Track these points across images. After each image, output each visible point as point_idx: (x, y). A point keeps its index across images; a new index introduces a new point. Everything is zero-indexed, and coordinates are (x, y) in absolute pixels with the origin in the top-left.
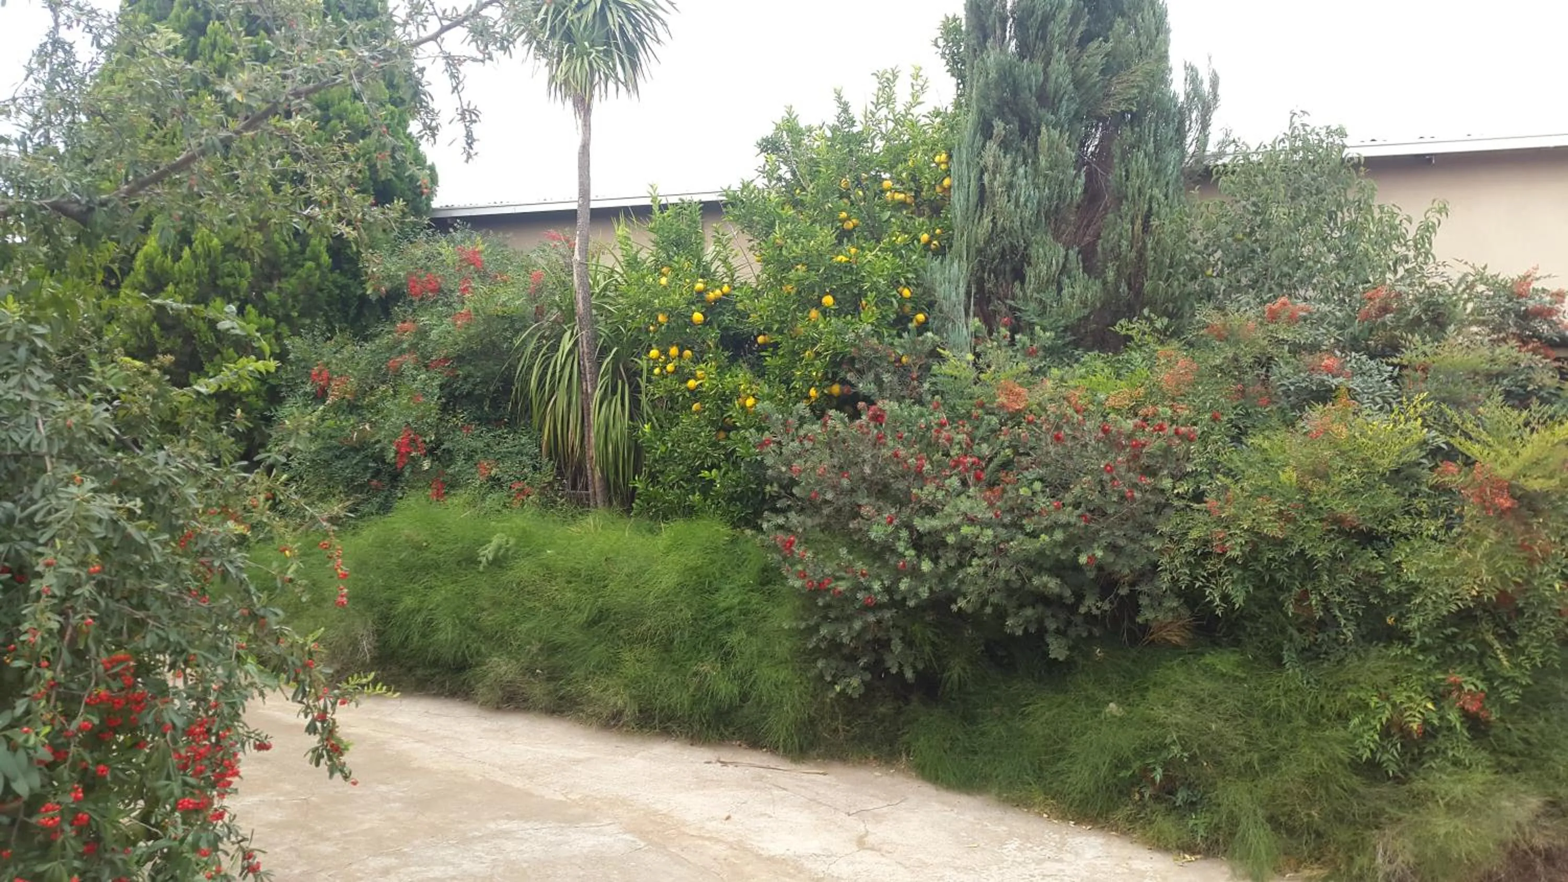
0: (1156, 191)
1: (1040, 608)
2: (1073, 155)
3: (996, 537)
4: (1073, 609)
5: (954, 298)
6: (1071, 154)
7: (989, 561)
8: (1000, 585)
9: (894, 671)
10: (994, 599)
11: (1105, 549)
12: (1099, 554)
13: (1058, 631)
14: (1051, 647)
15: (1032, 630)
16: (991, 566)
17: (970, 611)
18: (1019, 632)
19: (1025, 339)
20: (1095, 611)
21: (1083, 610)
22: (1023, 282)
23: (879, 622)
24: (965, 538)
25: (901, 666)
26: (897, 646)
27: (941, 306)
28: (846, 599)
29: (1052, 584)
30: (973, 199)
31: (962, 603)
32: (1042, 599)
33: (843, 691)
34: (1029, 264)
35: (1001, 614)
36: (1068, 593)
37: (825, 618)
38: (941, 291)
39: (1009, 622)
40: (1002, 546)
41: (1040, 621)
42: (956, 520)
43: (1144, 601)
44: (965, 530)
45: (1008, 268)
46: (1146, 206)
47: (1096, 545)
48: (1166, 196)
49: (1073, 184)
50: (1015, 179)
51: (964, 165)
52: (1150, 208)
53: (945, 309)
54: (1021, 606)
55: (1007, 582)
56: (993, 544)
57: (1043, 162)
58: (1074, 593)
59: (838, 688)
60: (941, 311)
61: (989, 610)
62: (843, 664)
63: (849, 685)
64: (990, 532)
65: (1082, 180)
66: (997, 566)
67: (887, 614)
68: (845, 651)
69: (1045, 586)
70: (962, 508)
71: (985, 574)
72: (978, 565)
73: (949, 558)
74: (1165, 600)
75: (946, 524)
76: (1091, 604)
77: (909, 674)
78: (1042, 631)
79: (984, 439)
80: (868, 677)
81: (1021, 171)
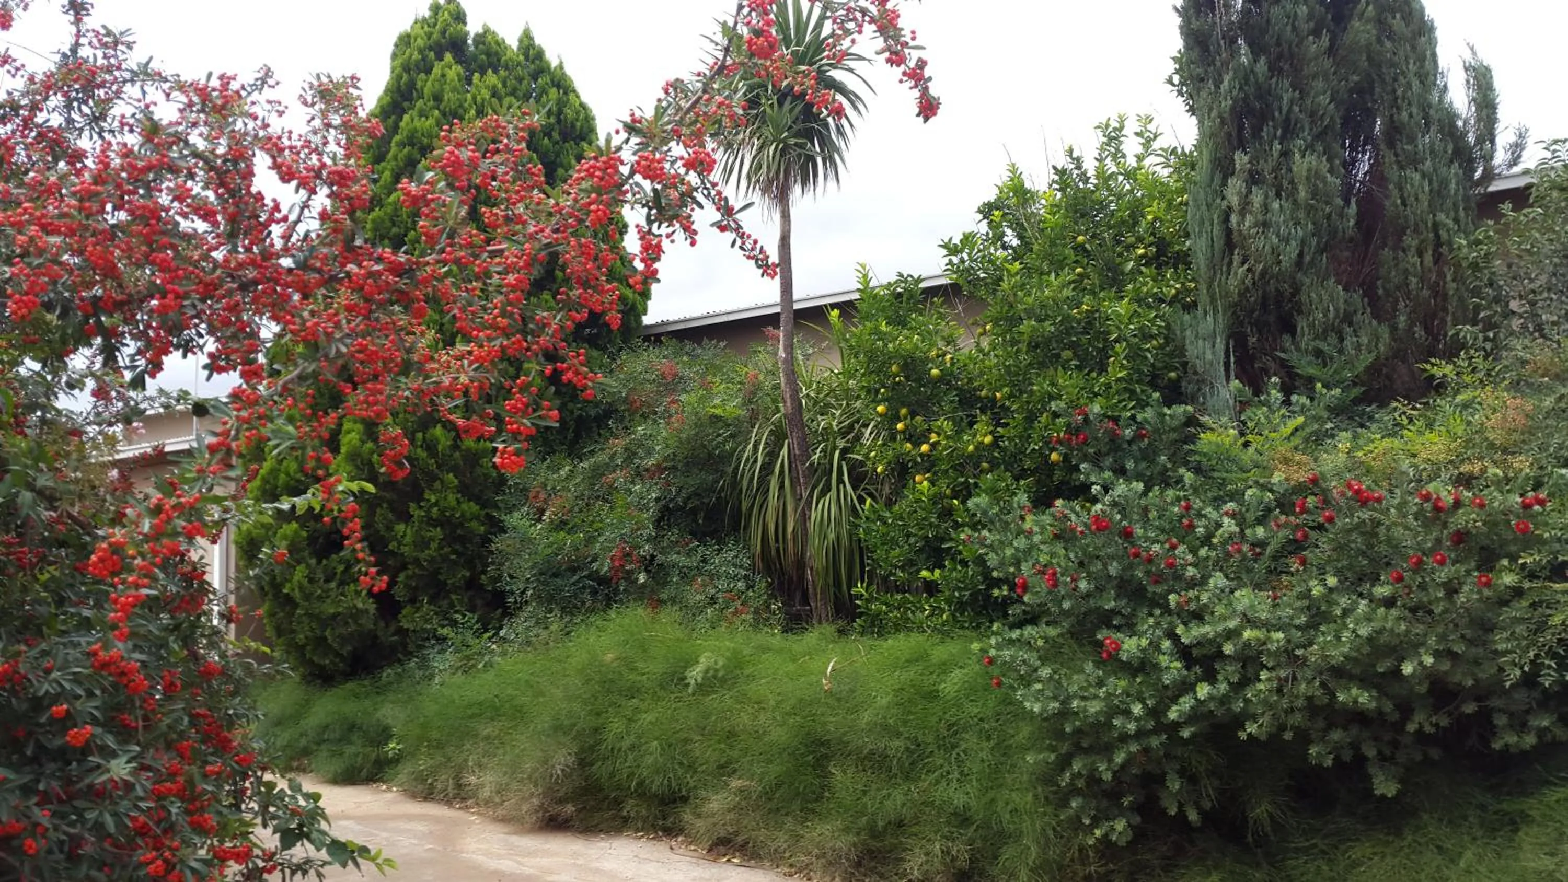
0: (1441, 217)
1: (1354, 730)
2: (1338, 181)
3: (1289, 641)
4: (1399, 727)
5: (1209, 356)
6: (1334, 181)
7: (1283, 674)
8: (1300, 703)
9: (1173, 811)
10: (1297, 719)
11: (1437, 654)
12: (1429, 660)
13: (1383, 758)
14: (1376, 781)
15: (1347, 756)
16: (1286, 680)
17: (1263, 738)
18: (1328, 762)
19: (1304, 400)
20: (1428, 729)
21: (1411, 727)
22: (1293, 333)
23: (1146, 751)
24: (1247, 644)
25: (1181, 805)
26: (1174, 784)
27: (1194, 366)
28: (1102, 725)
29: (1364, 698)
30: (1219, 244)
31: (1252, 728)
32: (1358, 717)
33: (1106, 836)
34: (1300, 312)
35: (1304, 738)
36: (1388, 707)
37: (1079, 749)
38: (1192, 351)
39: (1313, 751)
40: (1299, 652)
41: (1355, 746)
42: (1232, 624)
43: (1501, 720)
44: (1247, 634)
45: (1272, 319)
46: (1431, 235)
47: (1422, 651)
48: (1456, 220)
49: (1341, 215)
50: (1269, 215)
51: (1204, 208)
52: (1437, 236)
53: (1200, 370)
54: (1330, 726)
55: (1310, 699)
56: (1286, 651)
57: (1302, 194)
58: (1397, 707)
59: (1098, 833)
60: (1196, 373)
61: (1288, 736)
62: (1105, 803)
63: (1113, 829)
64: (1280, 635)
65: (1353, 209)
66: (1295, 678)
67: (1155, 742)
68: (1105, 787)
69: (1356, 702)
70: (1240, 608)
71: (1279, 691)
72: (1269, 680)
73: (1231, 671)
74: (1530, 717)
75: (1219, 629)
76: (1420, 720)
77: (1193, 816)
78: (1360, 760)
79: (1260, 521)
80: (1137, 820)
81: (1276, 205)
